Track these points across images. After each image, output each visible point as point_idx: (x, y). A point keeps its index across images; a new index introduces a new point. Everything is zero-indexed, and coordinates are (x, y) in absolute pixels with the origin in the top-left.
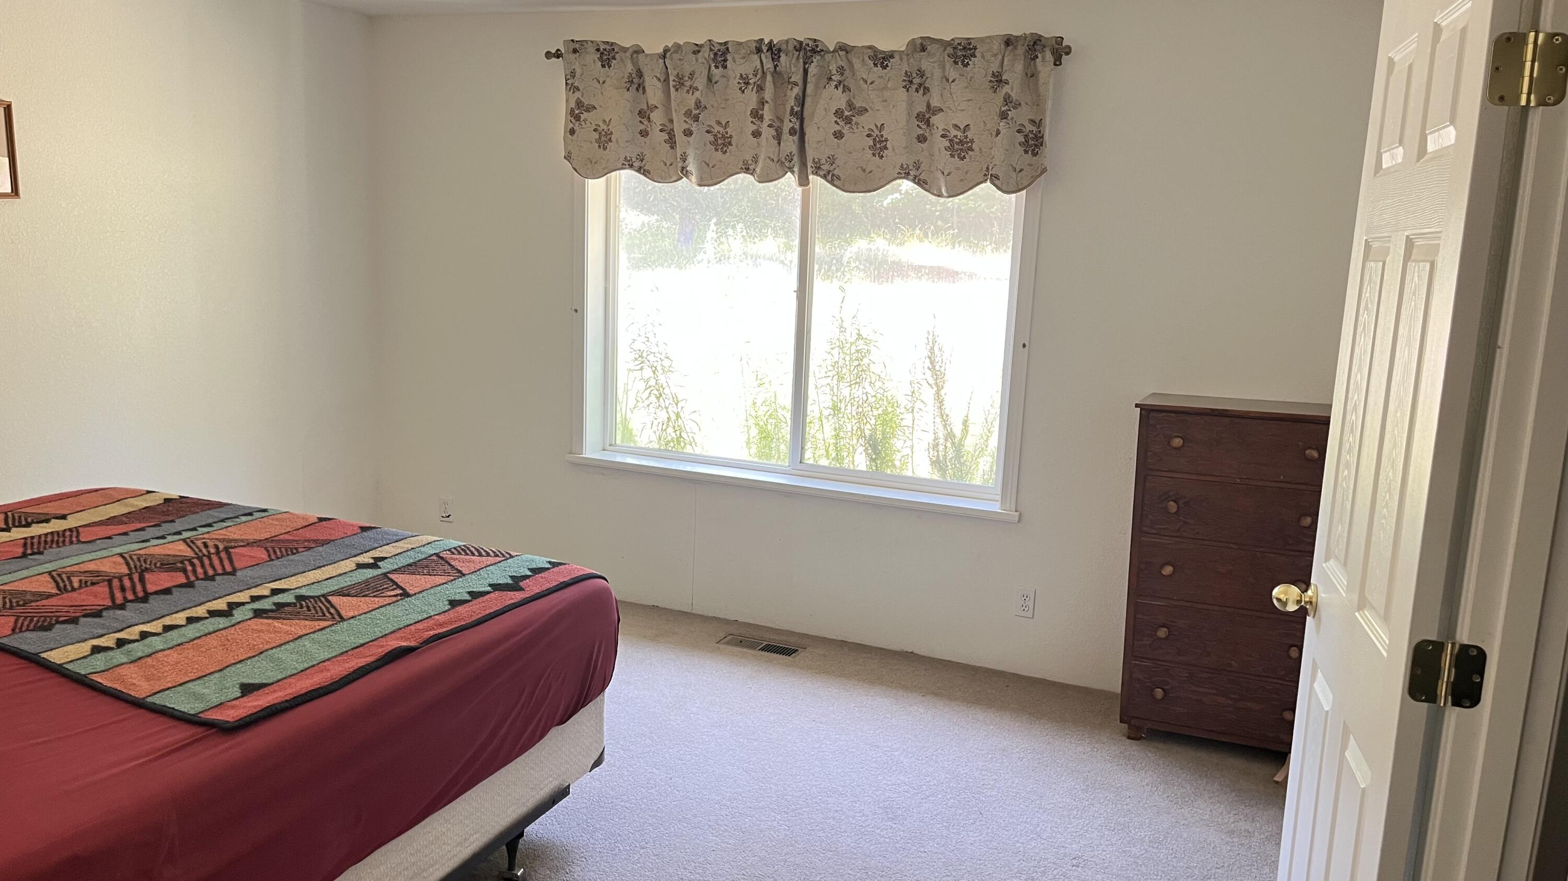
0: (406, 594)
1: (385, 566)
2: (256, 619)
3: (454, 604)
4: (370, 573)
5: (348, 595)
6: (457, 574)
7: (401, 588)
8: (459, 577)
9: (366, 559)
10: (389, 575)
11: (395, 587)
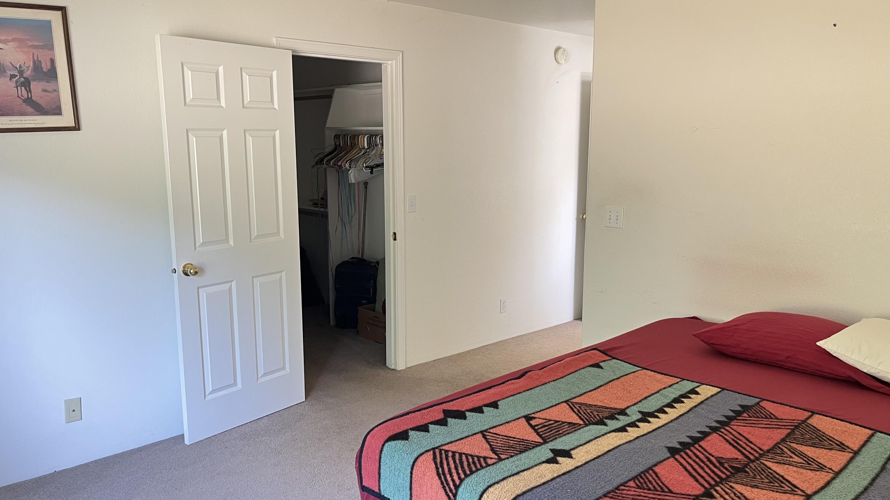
0: (528, 418)
1: (545, 452)
2: (623, 408)
3: (494, 405)
4: (560, 444)
5: (569, 423)
6: (487, 434)
7: (530, 425)
8: (486, 431)
9: (566, 464)
10: (541, 441)
11: (536, 428)
